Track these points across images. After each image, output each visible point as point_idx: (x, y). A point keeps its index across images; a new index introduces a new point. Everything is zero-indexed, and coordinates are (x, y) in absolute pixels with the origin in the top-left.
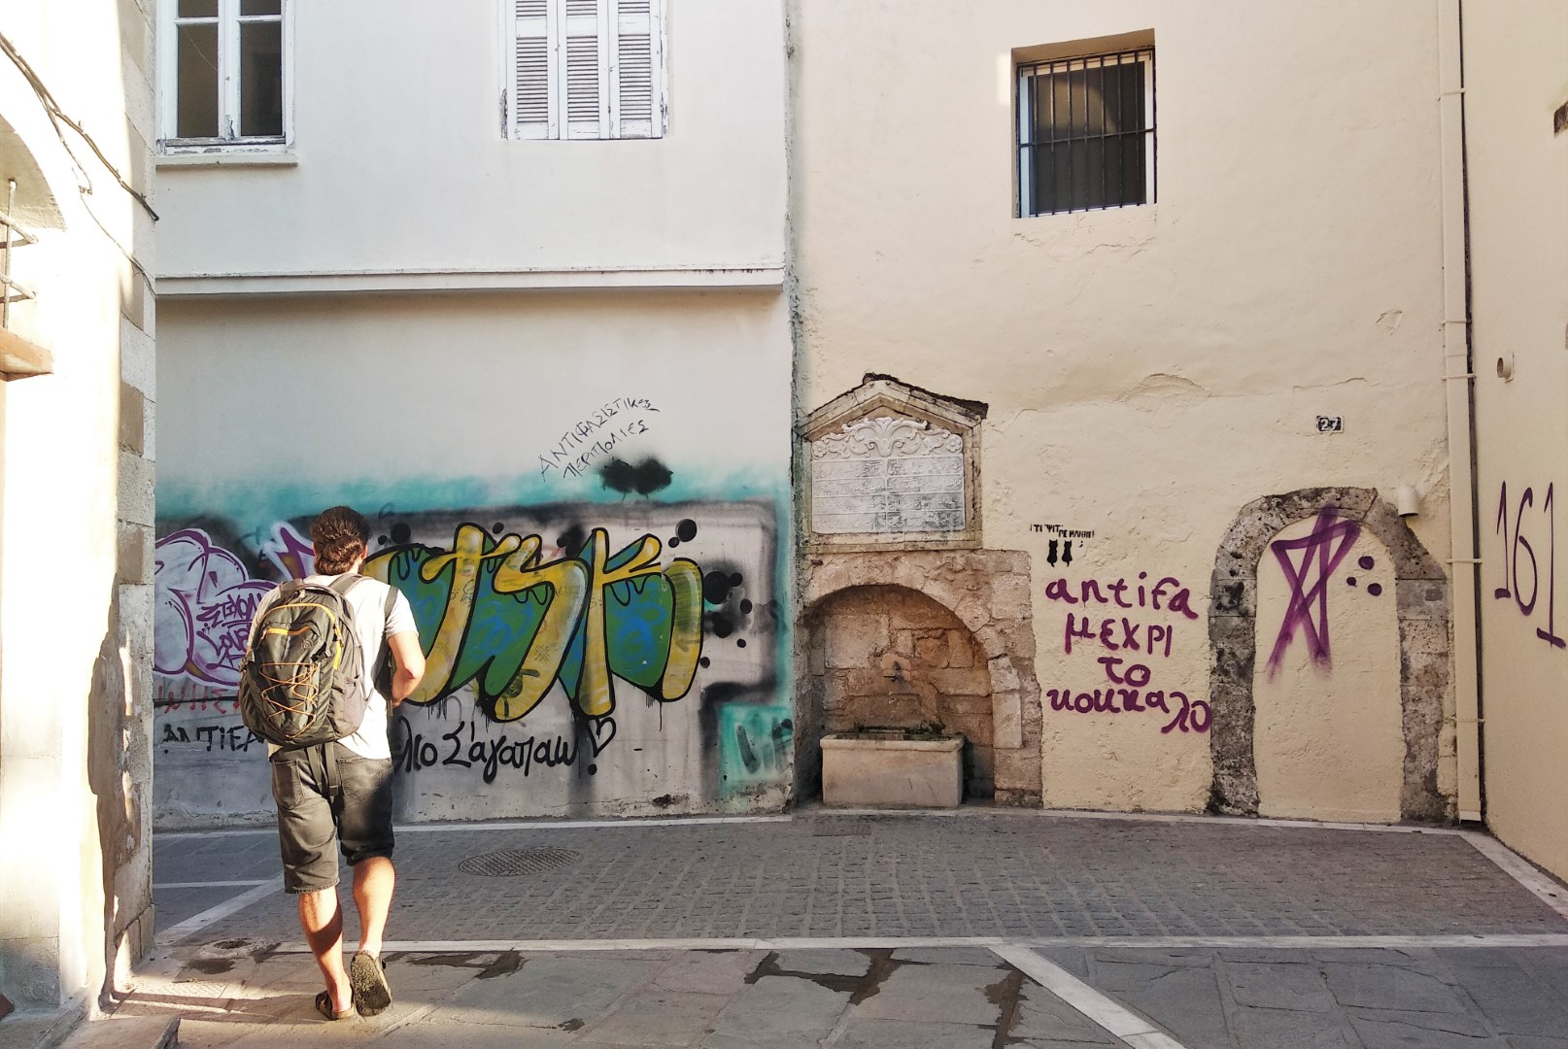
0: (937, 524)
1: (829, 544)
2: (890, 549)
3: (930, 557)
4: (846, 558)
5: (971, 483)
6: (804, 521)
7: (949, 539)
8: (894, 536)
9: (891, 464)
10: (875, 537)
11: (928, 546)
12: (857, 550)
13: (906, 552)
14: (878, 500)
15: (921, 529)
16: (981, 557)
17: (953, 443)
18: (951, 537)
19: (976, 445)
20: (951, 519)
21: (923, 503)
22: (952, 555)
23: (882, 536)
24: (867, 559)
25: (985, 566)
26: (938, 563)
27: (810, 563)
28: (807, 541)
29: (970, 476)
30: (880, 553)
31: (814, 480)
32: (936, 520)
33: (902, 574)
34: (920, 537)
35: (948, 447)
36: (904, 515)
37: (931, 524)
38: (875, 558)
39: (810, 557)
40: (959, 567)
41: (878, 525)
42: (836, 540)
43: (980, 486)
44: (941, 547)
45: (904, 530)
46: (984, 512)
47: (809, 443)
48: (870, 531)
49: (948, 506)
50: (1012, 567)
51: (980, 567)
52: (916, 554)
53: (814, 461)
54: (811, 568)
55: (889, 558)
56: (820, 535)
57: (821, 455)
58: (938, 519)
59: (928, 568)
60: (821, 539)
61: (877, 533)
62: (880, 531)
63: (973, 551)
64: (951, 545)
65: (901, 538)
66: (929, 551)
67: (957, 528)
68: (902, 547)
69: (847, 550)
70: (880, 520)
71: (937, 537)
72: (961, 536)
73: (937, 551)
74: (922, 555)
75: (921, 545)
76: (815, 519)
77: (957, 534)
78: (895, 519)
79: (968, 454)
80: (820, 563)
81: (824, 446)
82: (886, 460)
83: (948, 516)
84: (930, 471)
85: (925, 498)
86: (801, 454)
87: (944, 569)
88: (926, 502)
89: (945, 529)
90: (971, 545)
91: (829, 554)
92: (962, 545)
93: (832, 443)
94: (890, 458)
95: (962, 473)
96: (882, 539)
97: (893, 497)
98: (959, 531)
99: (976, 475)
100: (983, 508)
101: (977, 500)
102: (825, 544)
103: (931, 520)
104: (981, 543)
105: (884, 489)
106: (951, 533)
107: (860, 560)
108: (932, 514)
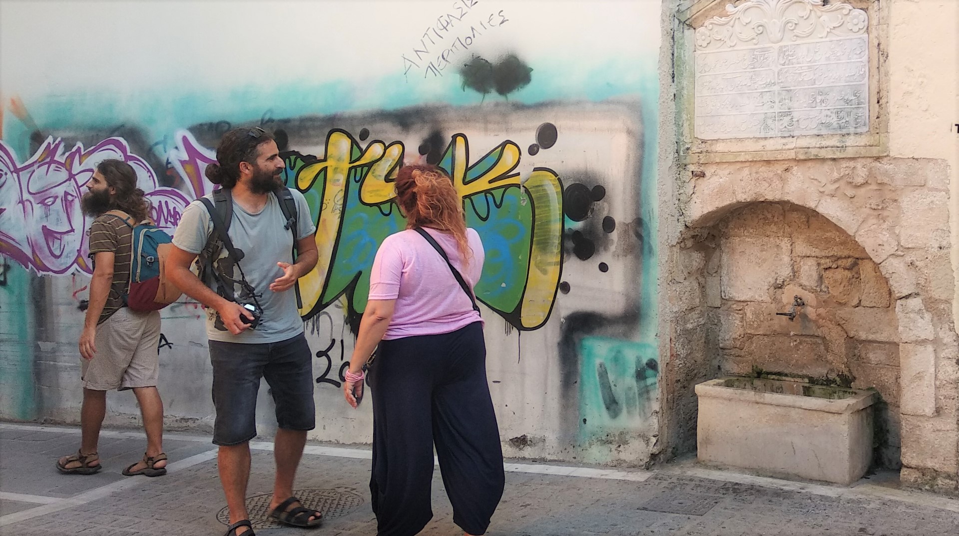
0: (835, 125)
1: (712, 152)
2: (779, 157)
3: (827, 167)
4: (732, 168)
5: (875, 71)
6: (686, 125)
7: (847, 144)
8: (784, 141)
9: (782, 51)
10: (762, 143)
11: (823, 154)
12: (742, 158)
13: (798, 161)
14: (767, 97)
15: (816, 132)
16: (887, 167)
17: (855, 21)
18: (850, 141)
19: (884, 22)
20: (851, 119)
21: (819, 98)
22: (852, 164)
23: (771, 141)
24: (754, 170)
25: (892, 178)
26: (836, 175)
27: (690, 174)
28: (688, 149)
29: (875, 63)
30: (768, 162)
31: (698, 75)
32: (834, 120)
33: (793, 189)
34: (814, 142)
35: (850, 26)
36: (796, 115)
37: (828, 125)
38: (763, 169)
39: (692, 168)
40: (859, 180)
41: (767, 127)
42: (720, 147)
43: (887, 74)
44: (838, 155)
45: (796, 133)
46: (892, 109)
47: (692, 30)
48: (758, 135)
49: (847, 102)
50: (925, 181)
51: (886, 180)
52: (810, 164)
53: (698, 52)
54: (693, 180)
55: (779, 169)
56: (704, 142)
57: (705, 44)
58: (835, 119)
59: (824, 181)
60: (703, 145)
61: (766, 138)
62: (768, 135)
63: (878, 159)
64: (850, 152)
65: (792, 144)
66: (824, 160)
67: (859, 130)
68: (792, 155)
69: (730, 158)
70: (769, 122)
71: (834, 142)
72: (863, 141)
73: (834, 159)
74: (818, 165)
75: (814, 152)
76: (698, 122)
77: (858, 138)
78: (787, 119)
79: (874, 33)
80: (702, 175)
81: (708, 33)
82: (777, 46)
83: (849, 114)
84: (828, 59)
85: (820, 93)
86: (683, 44)
87: (842, 183)
88: (823, 97)
89: (844, 131)
90: (875, 152)
91: (712, 163)
92: (863, 152)
93: (716, 28)
94: (781, 44)
95: (865, 58)
96: (771, 145)
97: (784, 93)
98: (861, 134)
99: (882, 60)
100: (891, 103)
101: (883, 93)
102: (707, 152)
103: (828, 120)
104: (887, 149)
105: (774, 84)
106: (852, 137)
107: (746, 171)
108: (829, 113)
